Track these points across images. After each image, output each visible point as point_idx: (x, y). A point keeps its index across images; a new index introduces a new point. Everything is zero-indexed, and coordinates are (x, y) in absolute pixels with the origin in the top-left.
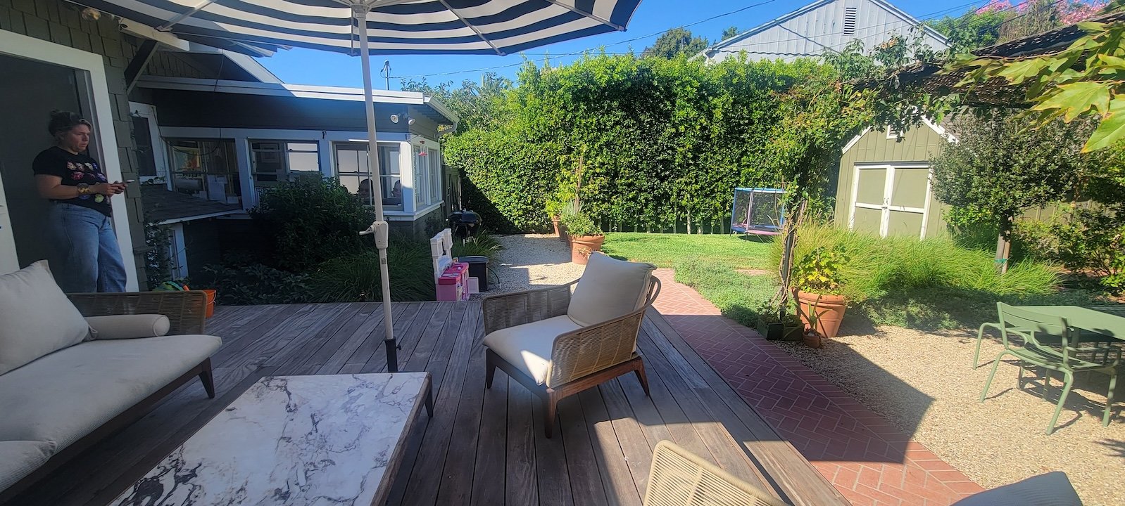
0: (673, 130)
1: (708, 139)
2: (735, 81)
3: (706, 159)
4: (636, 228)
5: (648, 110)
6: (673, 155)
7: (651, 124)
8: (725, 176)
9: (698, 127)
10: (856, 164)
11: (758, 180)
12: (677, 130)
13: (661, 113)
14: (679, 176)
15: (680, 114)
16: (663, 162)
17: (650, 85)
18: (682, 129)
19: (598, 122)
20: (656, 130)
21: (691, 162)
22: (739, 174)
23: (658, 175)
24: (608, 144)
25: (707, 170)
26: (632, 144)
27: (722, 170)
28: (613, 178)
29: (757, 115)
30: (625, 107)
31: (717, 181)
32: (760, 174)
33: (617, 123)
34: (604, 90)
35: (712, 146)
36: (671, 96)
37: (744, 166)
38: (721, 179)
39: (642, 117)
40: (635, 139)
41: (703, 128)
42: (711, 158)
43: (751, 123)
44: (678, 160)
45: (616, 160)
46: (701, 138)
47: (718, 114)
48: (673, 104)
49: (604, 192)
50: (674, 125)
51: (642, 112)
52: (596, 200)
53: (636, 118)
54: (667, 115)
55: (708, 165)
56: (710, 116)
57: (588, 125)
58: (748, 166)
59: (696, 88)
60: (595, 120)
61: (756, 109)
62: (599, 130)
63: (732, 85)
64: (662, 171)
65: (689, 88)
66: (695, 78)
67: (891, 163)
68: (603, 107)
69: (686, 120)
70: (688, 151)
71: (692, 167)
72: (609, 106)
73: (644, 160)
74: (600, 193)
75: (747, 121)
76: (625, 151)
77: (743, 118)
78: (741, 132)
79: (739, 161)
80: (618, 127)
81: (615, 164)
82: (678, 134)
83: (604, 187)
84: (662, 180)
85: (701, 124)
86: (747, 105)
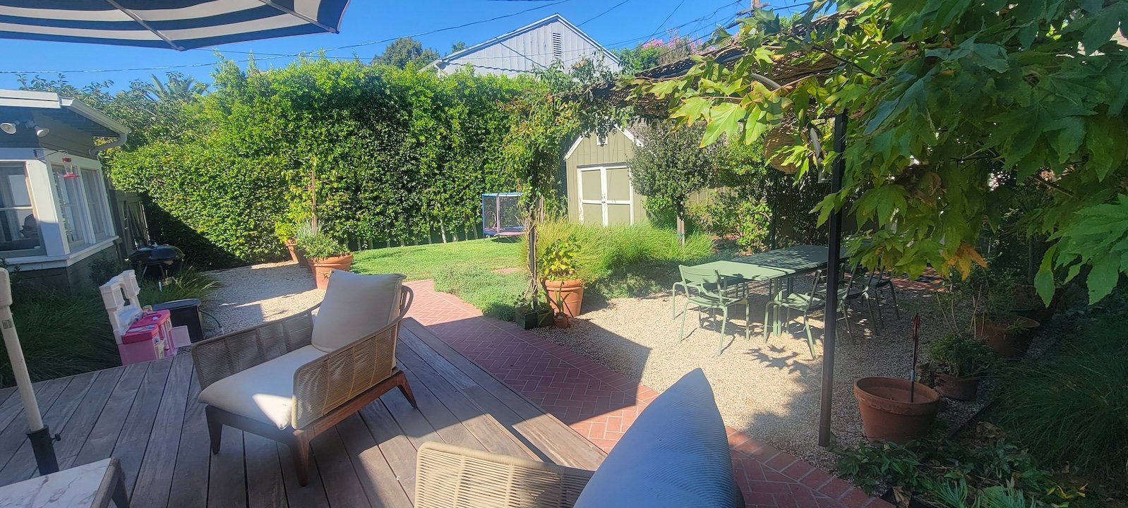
0: (414, 140)
1: (450, 148)
2: (467, 92)
3: (451, 168)
4: (388, 243)
5: (384, 119)
6: (418, 166)
7: (390, 135)
8: (472, 183)
9: (439, 137)
10: (578, 167)
11: (502, 186)
12: (418, 140)
13: (398, 123)
14: (426, 186)
15: (418, 124)
16: (407, 172)
17: (383, 93)
18: (422, 139)
19: (329, 133)
20: (396, 140)
21: (436, 171)
22: (483, 181)
23: (403, 187)
24: (344, 156)
25: (453, 178)
26: (372, 156)
27: (467, 178)
28: (355, 192)
29: (492, 125)
30: (359, 117)
31: (465, 189)
32: (503, 180)
33: (351, 133)
34: (330, 97)
35: (455, 155)
36: (406, 106)
37: (487, 173)
38: (468, 186)
39: (379, 127)
40: (373, 150)
41: (444, 138)
42: (456, 167)
43: (488, 132)
44: (424, 170)
45: (355, 173)
46: (443, 147)
47: (456, 124)
48: (410, 115)
49: (347, 209)
50: (414, 135)
51: (378, 122)
52: (337, 217)
53: (371, 127)
54: (406, 125)
55: (454, 174)
56: (449, 127)
57: (316, 135)
58: (491, 173)
59: (430, 98)
60: (324, 130)
61: (491, 119)
62: (331, 141)
63: (465, 96)
64: (408, 182)
65: (423, 98)
66: (428, 88)
67: (604, 165)
68: (331, 117)
69: (425, 130)
70: (432, 161)
71: (437, 177)
72: (339, 114)
73: (388, 171)
74: (342, 210)
75: (484, 131)
76: (365, 163)
77: (480, 128)
78: (480, 141)
79: (482, 168)
80: (353, 138)
81: (355, 177)
82: (419, 144)
83: (346, 203)
84: (410, 191)
85: (441, 134)
86: (482, 115)
